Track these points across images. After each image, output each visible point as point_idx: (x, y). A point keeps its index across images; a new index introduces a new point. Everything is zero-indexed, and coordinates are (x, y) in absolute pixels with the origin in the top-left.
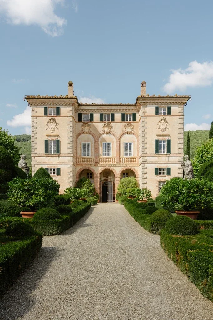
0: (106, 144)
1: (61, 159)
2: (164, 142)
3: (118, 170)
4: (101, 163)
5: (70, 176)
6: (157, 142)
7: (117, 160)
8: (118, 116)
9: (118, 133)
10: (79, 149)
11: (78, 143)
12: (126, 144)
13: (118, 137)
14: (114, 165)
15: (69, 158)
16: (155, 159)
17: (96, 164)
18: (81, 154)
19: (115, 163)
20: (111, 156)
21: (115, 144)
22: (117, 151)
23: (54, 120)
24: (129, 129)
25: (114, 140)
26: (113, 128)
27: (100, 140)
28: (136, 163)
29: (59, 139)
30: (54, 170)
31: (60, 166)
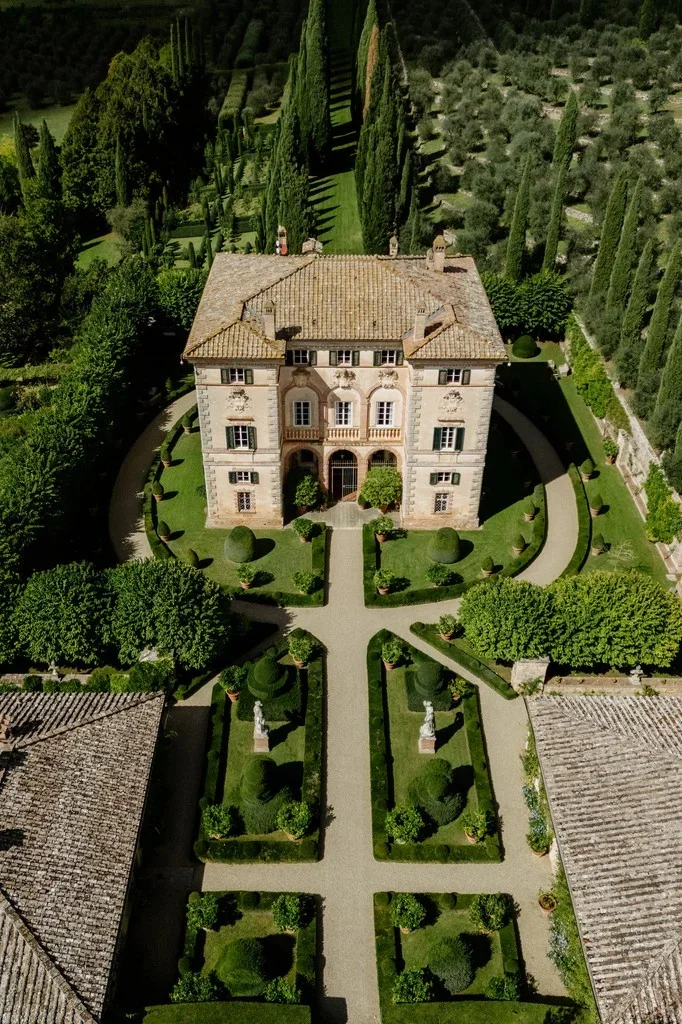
0: (341, 404)
1: (258, 457)
2: (451, 429)
3: (363, 453)
4: (330, 439)
5: (275, 484)
6: (437, 431)
7: (362, 433)
8: (367, 356)
9: (366, 388)
10: (288, 415)
11: (287, 404)
12: (382, 404)
13: (366, 392)
14: (356, 443)
15: (274, 456)
16: (433, 457)
17: (320, 442)
18: (291, 422)
19: (358, 439)
20: (349, 426)
21: (359, 407)
22: (362, 418)
23: (242, 393)
24: (387, 381)
25: (358, 397)
26: (357, 377)
27: (328, 399)
28: (399, 439)
29: (253, 424)
30: (246, 474)
31: (256, 469)
